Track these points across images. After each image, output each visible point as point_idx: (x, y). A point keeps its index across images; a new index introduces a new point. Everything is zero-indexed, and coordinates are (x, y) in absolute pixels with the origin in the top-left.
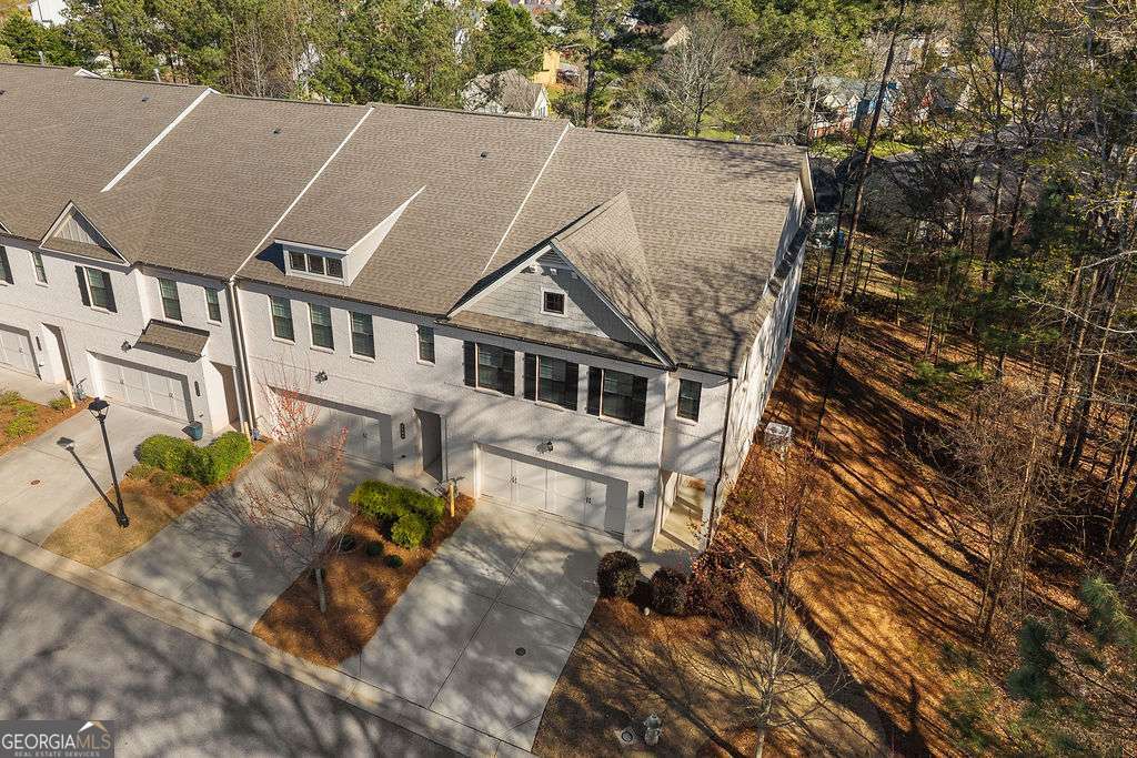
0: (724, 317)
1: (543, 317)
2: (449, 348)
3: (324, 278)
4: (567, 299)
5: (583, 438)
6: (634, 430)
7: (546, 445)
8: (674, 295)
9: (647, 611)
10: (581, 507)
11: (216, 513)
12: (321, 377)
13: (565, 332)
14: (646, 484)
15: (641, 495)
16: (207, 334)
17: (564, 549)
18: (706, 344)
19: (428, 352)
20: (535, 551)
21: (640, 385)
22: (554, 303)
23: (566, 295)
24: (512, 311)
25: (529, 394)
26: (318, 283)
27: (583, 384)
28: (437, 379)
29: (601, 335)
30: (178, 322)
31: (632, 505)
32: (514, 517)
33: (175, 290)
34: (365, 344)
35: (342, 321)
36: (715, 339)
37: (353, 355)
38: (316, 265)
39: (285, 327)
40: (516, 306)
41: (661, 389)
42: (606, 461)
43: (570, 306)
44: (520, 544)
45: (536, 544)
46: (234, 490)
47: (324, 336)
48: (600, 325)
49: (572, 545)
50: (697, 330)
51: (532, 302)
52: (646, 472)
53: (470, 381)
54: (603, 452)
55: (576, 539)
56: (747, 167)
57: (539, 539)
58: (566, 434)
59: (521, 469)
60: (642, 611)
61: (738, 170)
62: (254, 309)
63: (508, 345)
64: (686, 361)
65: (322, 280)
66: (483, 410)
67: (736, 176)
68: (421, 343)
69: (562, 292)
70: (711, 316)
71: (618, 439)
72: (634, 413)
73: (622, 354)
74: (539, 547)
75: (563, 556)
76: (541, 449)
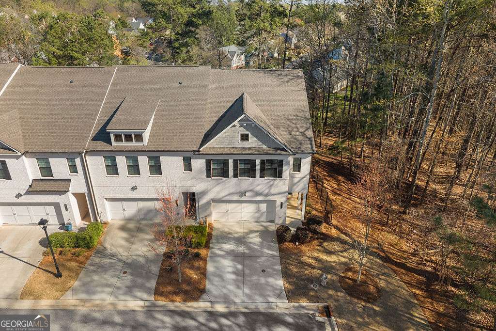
0: (302, 133)
1: (240, 144)
2: (198, 164)
3: (134, 144)
4: (250, 136)
5: (258, 189)
6: (278, 180)
7: (243, 194)
8: (282, 128)
9: (297, 243)
10: (257, 215)
11: (101, 259)
12: (134, 188)
13: (250, 148)
14: (283, 200)
15: (282, 204)
16: (69, 180)
17: (257, 231)
18: (301, 144)
19: (188, 167)
20: (247, 235)
21: (281, 163)
22: (245, 138)
23: (250, 134)
24: (226, 144)
25: (235, 176)
26: (131, 147)
27: (258, 167)
28: (192, 178)
29: (265, 147)
30: (51, 178)
31: (278, 209)
32: (232, 226)
33: (49, 163)
34: (156, 169)
35: (144, 162)
36: (303, 142)
37: (150, 175)
38: (128, 138)
39: (113, 169)
40: (228, 141)
41: (288, 163)
42: (267, 195)
43: (251, 138)
44: (240, 234)
45: (245, 233)
46: (105, 248)
47: (134, 169)
48: (264, 143)
49: (258, 229)
50: (295, 139)
51: (236, 139)
52: (283, 195)
53: (209, 175)
54: (266, 192)
55: (258, 227)
56: (286, 79)
57: (245, 231)
58: (251, 188)
59: (231, 206)
60: (296, 244)
61: (283, 80)
62: (96, 164)
63: (226, 158)
64: (297, 151)
65: (133, 145)
66: (215, 186)
67: (283, 82)
68: (184, 165)
69: (248, 133)
70: (298, 133)
71: (271, 186)
72: (278, 174)
73: (273, 152)
74: (247, 234)
75: (258, 234)
76: (241, 196)
